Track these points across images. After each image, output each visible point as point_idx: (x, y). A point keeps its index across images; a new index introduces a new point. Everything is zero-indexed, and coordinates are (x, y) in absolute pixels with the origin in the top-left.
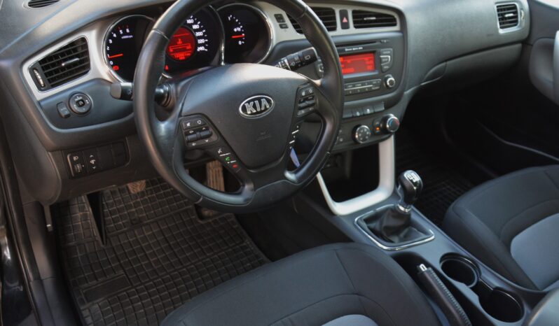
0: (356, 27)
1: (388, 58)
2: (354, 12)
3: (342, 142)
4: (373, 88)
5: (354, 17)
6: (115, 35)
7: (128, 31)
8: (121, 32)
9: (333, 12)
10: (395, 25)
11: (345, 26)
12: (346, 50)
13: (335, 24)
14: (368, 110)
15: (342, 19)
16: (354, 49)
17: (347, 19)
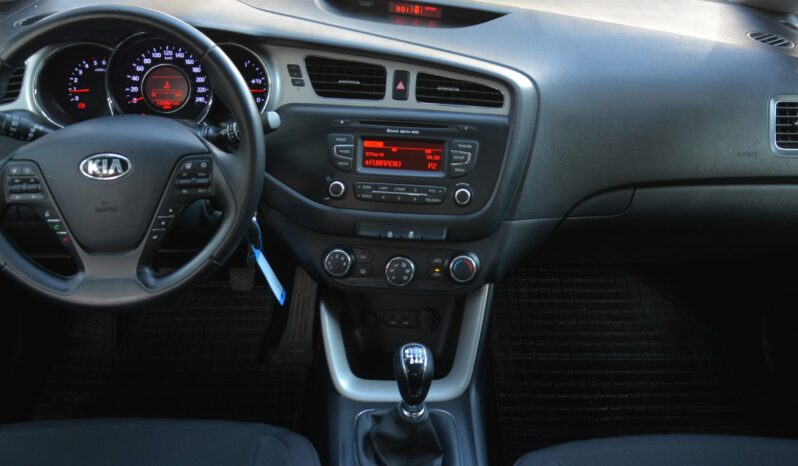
0: (419, 99)
1: (466, 156)
2: (420, 76)
3: (363, 276)
4: (428, 200)
5: (418, 83)
6: (87, 66)
7: (104, 63)
8: (95, 63)
9: (382, 72)
10: (500, 105)
11: (400, 95)
12: (388, 131)
13: (383, 90)
14: (411, 233)
15: (396, 84)
16: (402, 132)
17: (406, 84)
